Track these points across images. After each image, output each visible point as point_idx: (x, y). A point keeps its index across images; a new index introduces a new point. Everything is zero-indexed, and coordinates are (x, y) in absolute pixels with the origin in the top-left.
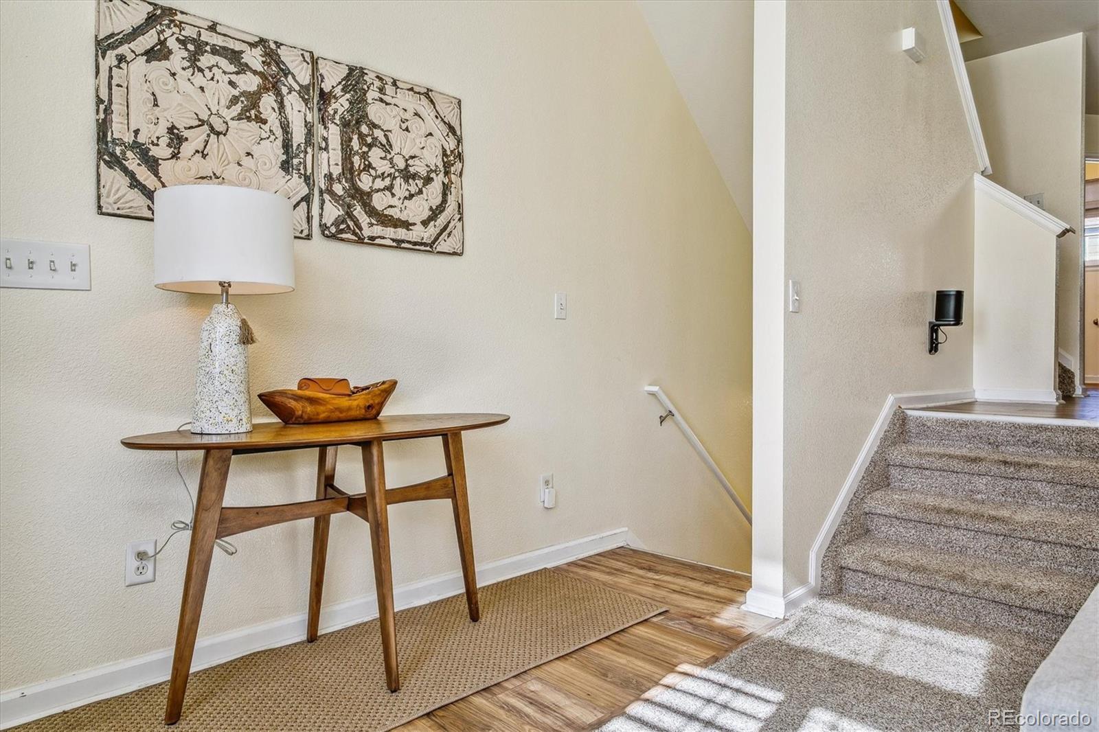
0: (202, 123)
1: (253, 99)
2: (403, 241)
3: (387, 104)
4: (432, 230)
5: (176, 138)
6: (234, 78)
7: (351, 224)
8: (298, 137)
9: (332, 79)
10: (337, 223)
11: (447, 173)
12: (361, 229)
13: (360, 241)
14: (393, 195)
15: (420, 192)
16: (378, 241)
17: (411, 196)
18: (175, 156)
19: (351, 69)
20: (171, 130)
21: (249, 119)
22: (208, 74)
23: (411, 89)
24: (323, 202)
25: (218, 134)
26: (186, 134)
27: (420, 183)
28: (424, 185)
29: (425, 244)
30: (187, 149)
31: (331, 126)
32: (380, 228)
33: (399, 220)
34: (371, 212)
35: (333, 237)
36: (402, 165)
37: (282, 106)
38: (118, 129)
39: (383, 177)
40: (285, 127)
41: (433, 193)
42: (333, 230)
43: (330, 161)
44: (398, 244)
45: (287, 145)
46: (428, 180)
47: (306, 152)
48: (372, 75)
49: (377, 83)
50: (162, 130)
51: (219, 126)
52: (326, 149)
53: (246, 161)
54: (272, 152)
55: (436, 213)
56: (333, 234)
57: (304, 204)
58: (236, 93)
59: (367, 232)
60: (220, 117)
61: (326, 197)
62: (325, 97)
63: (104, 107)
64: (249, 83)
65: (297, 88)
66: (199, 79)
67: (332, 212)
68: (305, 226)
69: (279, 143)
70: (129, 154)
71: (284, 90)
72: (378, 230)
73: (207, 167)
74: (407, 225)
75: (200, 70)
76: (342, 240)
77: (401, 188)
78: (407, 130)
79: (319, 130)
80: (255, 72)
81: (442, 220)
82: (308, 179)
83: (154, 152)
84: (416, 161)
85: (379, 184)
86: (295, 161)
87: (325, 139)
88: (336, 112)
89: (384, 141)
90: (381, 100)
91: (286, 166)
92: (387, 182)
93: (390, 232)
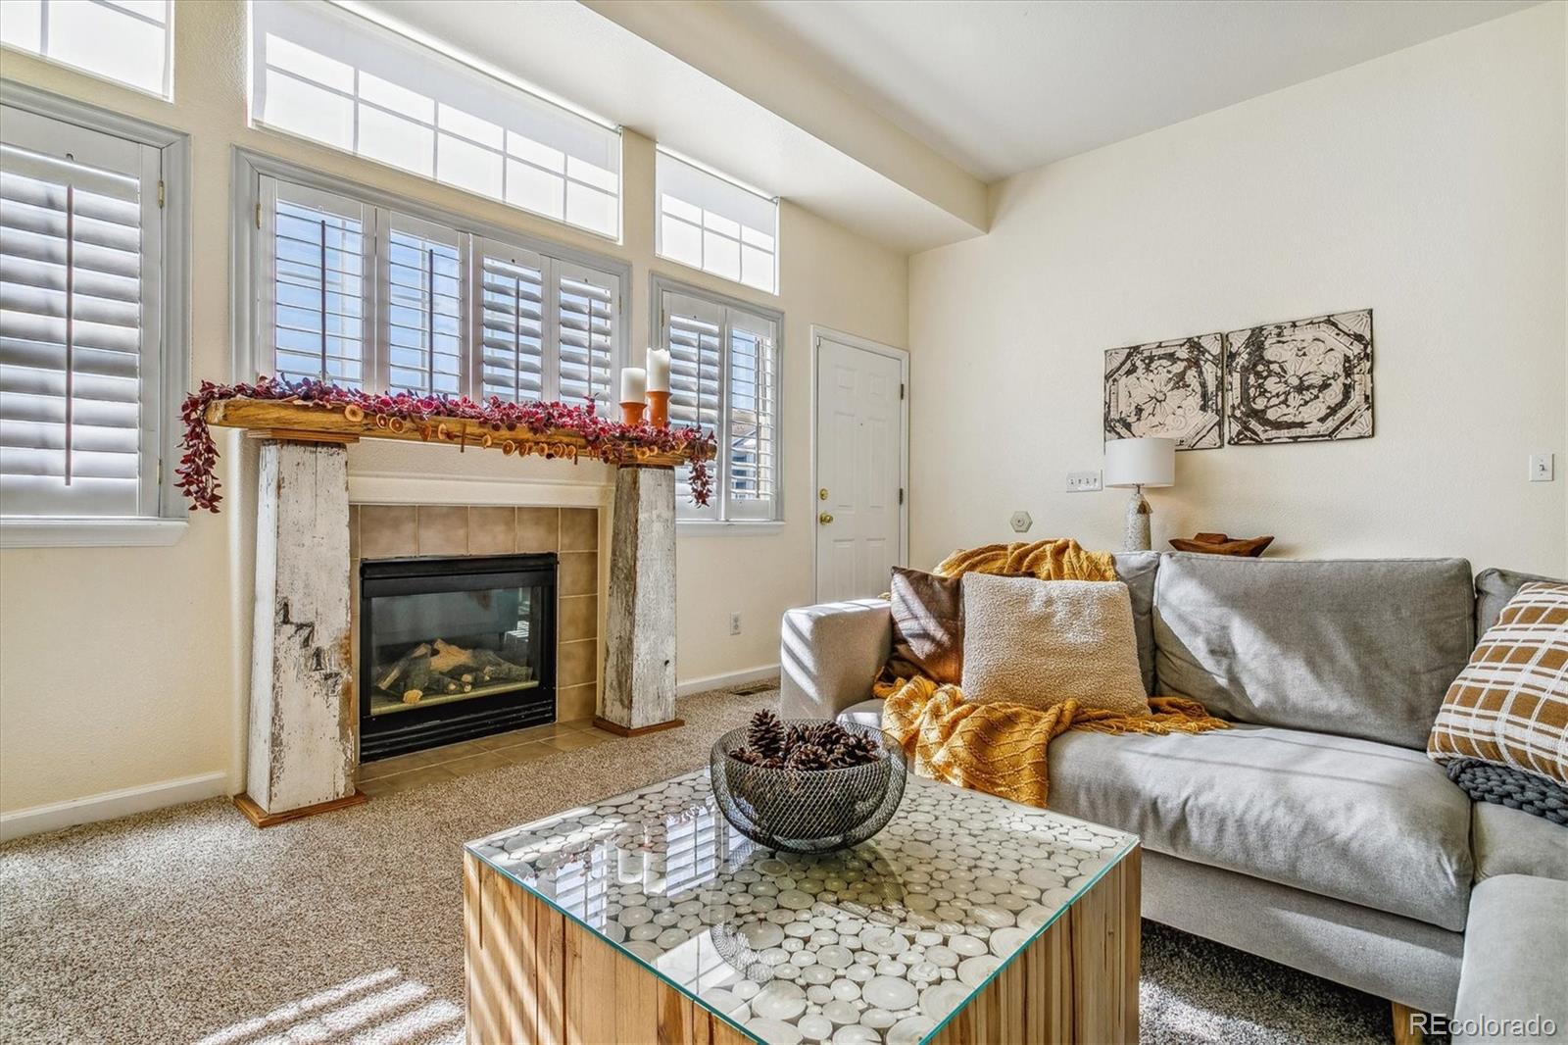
0: (1152, 398)
1: (1182, 376)
2: (1299, 437)
3: (1284, 343)
4: (1331, 424)
5: (1139, 410)
6: (1169, 368)
7: (1248, 434)
8: (1211, 387)
9: (1237, 343)
10: (1238, 435)
11: (1348, 375)
12: (1258, 436)
13: (1260, 443)
14: (1288, 406)
15: (1317, 397)
16: (1274, 441)
17: (1306, 403)
18: (1139, 419)
19: (1253, 330)
20: (1136, 407)
21: (1178, 388)
22: (1155, 372)
23: (1311, 323)
24: (1230, 423)
25: (1160, 402)
26: (1143, 407)
27: (1315, 392)
28: (1320, 391)
29: (1322, 436)
30: (1144, 414)
31: (1234, 374)
32: (1274, 432)
33: (1294, 423)
34: (1265, 422)
35: (1236, 444)
36: (1295, 382)
37: (1201, 373)
38: (1114, 415)
39: (1278, 395)
40: (1203, 385)
41: (1334, 395)
42: (1236, 440)
43: (1234, 397)
44: (1295, 440)
45: (1204, 395)
46: (1325, 386)
47: (1217, 395)
48: (1272, 327)
49: (1277, 331)
50: (1133, 407)
51: (1160, 397)
52: (1231, 390)
53: (1180, 412)
54: (1196, 401)
55: (1333, 411)
56: (1236, 442)
57: (1217, 427)
58: (1170, 376)
59: (1263, 436)
60: (1161, 392)
61: (1231, 419)
62: (1232, 356)
63: (1107, 404)
64: (1179, 367)
65: (1211, 358)
66: (1151, 376)
67: (1236, 428)
68: (1218, 440)
69: (1198, 395)
70: (1117, 424)
71: (1202, 363)
72: (1273, 433)
73: (1155, 420)
74: (1302, 425)
75: (1152, 371)
76: (1244, 444)
77: (1295, 399)
78: (1304, 354)
79: (1228, 378)
80: (1182, 360)
81: (1342, 413)
82: (1220, 412)
83: (1129, 420)
84: (1312, 376)
85: (1275, 401)
86: (1210, 403)
87: (1231, 384)
88: (1237, 364)
89: (1280, 370)
90: (1279, 342)
91: (1204, 408)
92: (1282, 398)
93: (1285, 433)
